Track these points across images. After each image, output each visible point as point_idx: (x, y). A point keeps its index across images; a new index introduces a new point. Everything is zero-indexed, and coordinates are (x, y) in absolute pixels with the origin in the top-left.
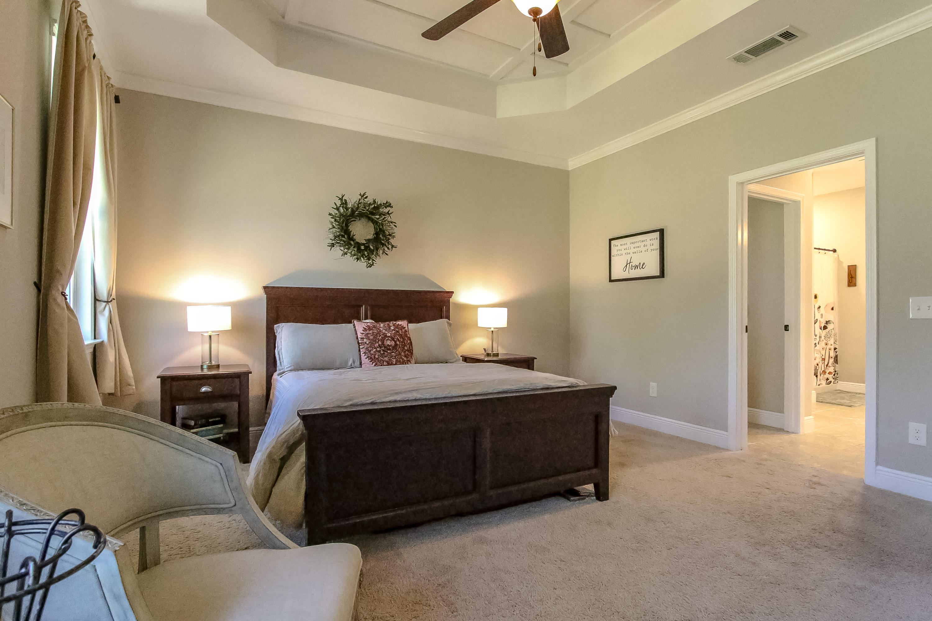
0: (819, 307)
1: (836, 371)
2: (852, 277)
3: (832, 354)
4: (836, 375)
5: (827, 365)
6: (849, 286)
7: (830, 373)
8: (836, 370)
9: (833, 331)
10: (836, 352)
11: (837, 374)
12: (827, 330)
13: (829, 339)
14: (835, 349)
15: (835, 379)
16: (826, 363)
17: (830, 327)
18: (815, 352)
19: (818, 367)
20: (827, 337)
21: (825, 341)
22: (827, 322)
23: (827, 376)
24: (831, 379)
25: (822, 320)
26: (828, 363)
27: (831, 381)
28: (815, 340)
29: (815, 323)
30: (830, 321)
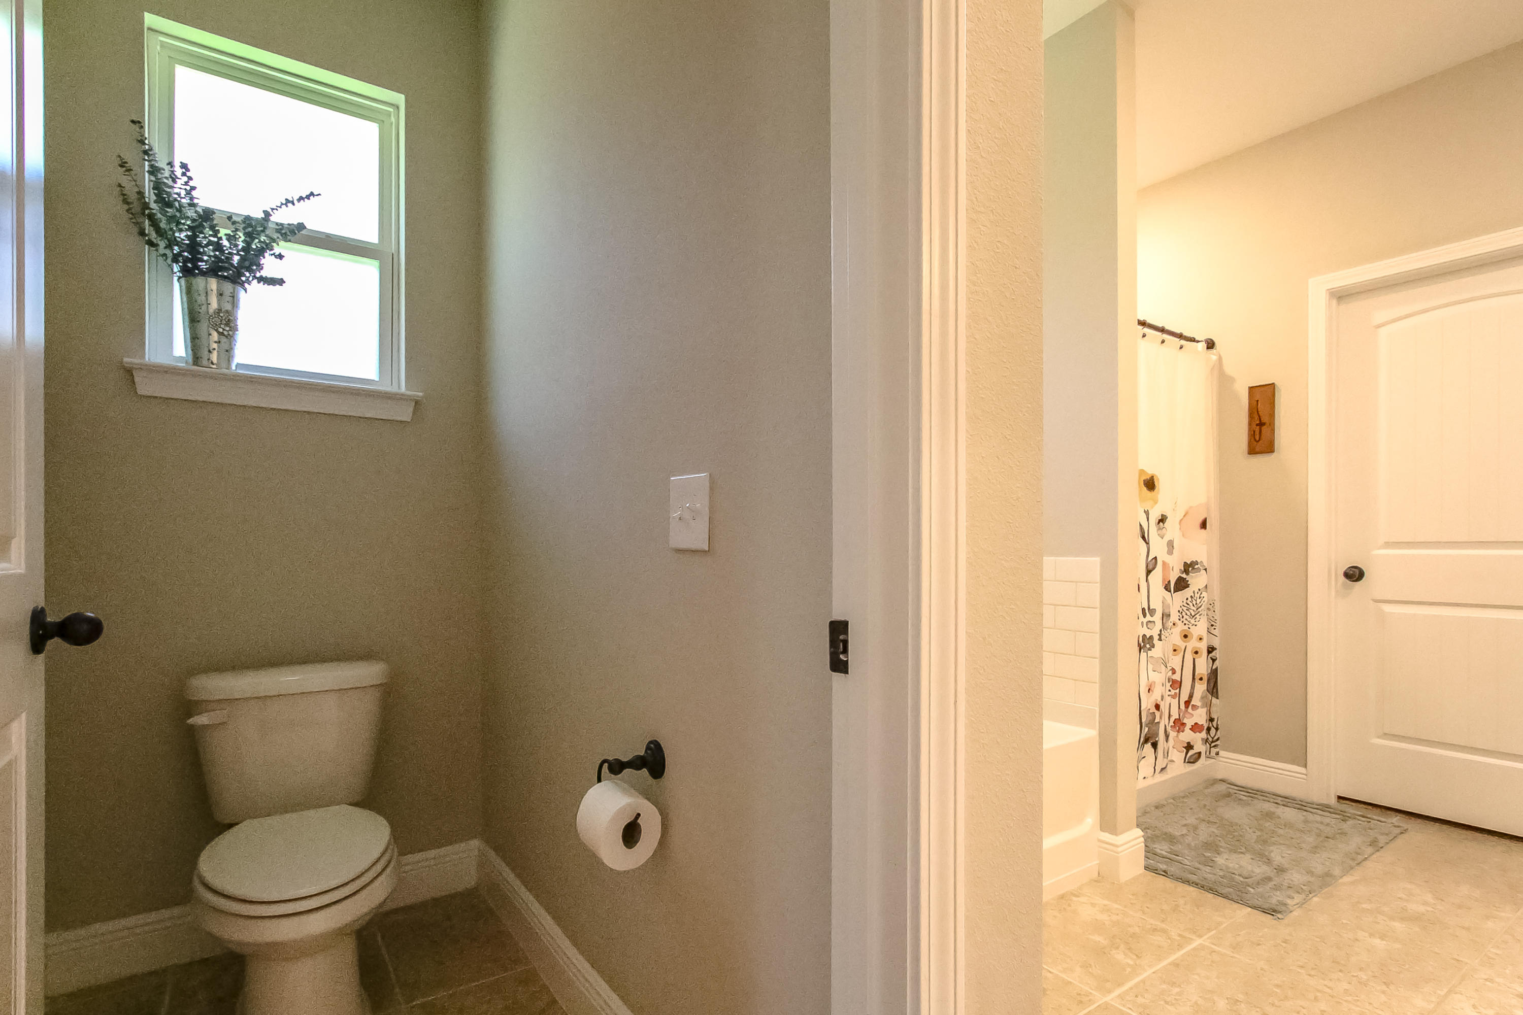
0: (1162, 520)
1: (1211, 720)
2: (1261, 424)
3: (1203, 668)
4: (1213, 731)
5: (1187, 703)
6: (1253, 451)
7: (1196, 728)
8: (1214, 716)
9: (1204, 594)
10: (1214, 660)
11: (1217, 729)
12: (1188, 593)
13: (1193, 621)
14: (1211, 650)
15: (1211, 743)
16: (1184, 697)
17: (1197, 581)
18: (1150, 667)
19: (1158, 714)
20: (1189, 613)
21: (1180, 627)
22: (1188, 567)
23: (1187, 735)
24: (1199, 747)
25: (1169, 560)
26: (1191, 696)
27: (1200, 753)
28: (1150, 625)
29: (1149, 572)
30: (1197, 563)
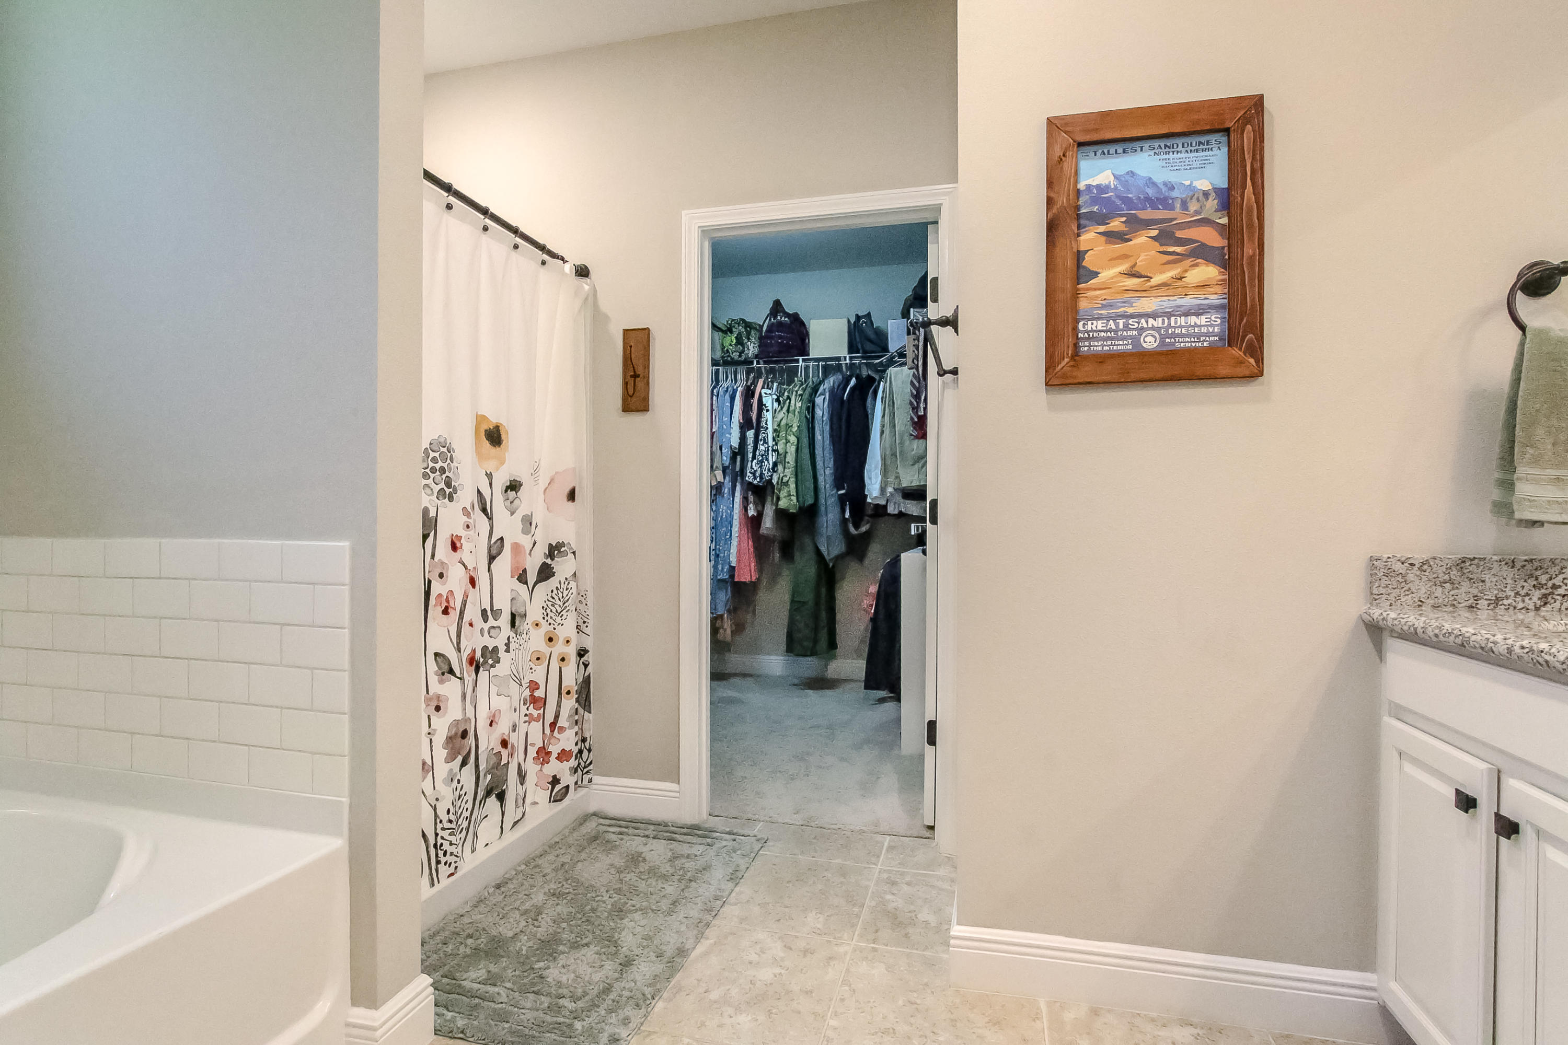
0: (514, 486)
1: (584, 740)
2: (635, 376)
3: (571, 678)
4: (585, 753)
5: (553, 725)
6: (627, 408)
7: (563, 756)
8: (587, 735)
9: (573, 584)
10: (586, 666)
11: (589, 751)
12: (553, 583)
13: (558, 619)
14: (582, 653)
15: (581, 769)
16: (550, 718)
17: (563, 567)
18: (494, 689)
19: (505, 753)
20: (555, 610)
21: (545, 627)
22: (554, 550)
23: (554, 767)
24: (567, 779)
25: (526, 542)
26: (557, 717)
27: (567, 787)
28: (493, 632)
29: (492, 558)
30: (563, 545)
